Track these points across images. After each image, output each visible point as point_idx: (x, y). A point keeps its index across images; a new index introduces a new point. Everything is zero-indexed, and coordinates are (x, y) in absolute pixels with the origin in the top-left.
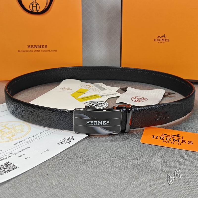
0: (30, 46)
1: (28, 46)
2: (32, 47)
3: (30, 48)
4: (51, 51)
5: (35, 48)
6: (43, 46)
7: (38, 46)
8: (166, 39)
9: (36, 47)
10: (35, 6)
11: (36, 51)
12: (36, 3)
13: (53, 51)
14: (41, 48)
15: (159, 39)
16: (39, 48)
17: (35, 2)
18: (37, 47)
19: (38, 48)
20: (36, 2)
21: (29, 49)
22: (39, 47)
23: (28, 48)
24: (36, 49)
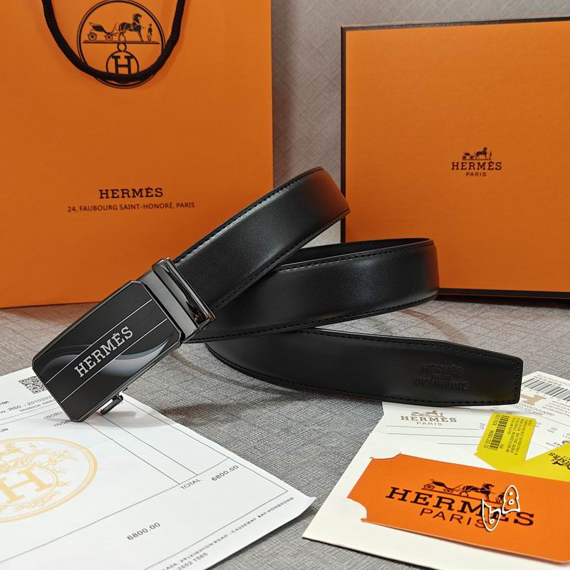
0: (107, 191)
1: (101, 191)
2: (115, 195)
3: (107, 197)
4: (174, 205)
5: (123, 197)
6: (149, 191)
7: (134, 190)
8: (491, 162)
9: (126, 195)
10: (125, 62)
11: (126, 207)
12: (129, 55)
13: (182, 205)
14: (142, 196)
15: (468, 162)
16: (138, 198)
17: (125, 51)
18: (131, 193)
19: (134, 196)
20: (127, 50)
21: (106, 202)
22: (136, 195)
23: (102, 197)
24: (127, 201)
